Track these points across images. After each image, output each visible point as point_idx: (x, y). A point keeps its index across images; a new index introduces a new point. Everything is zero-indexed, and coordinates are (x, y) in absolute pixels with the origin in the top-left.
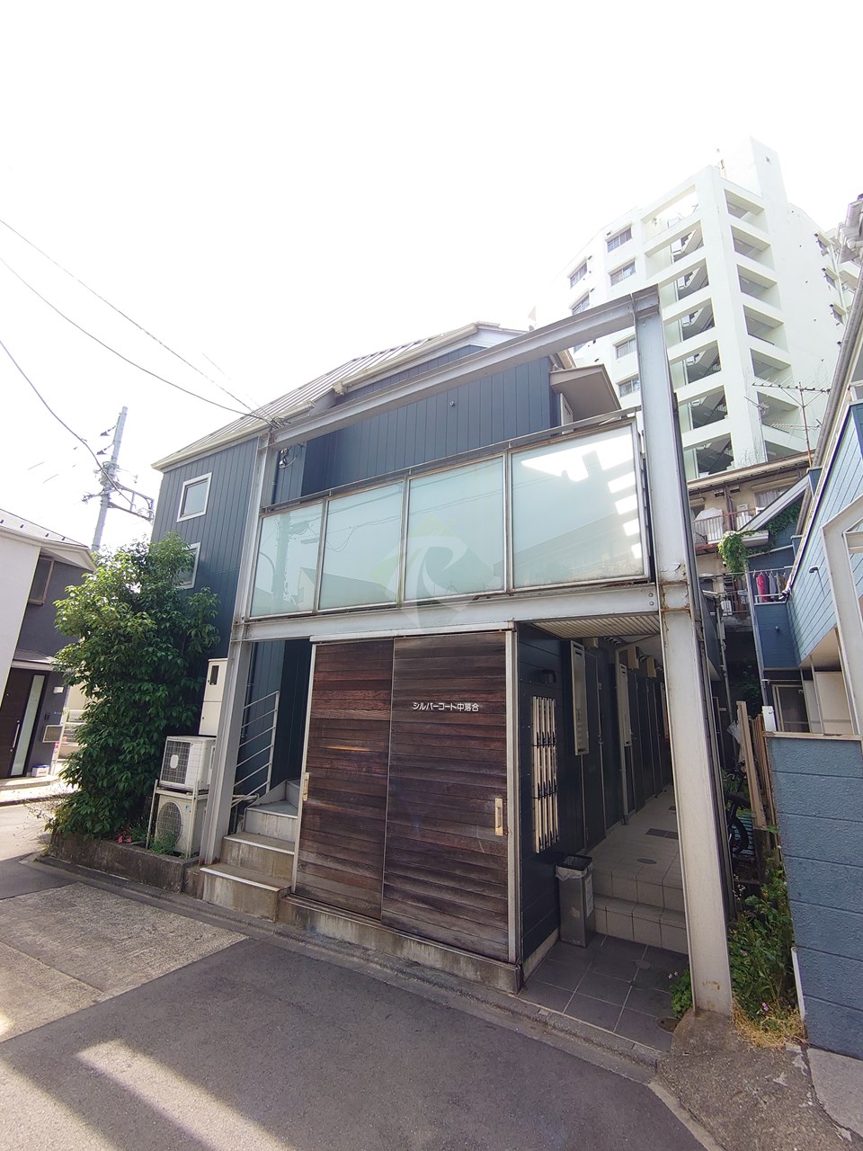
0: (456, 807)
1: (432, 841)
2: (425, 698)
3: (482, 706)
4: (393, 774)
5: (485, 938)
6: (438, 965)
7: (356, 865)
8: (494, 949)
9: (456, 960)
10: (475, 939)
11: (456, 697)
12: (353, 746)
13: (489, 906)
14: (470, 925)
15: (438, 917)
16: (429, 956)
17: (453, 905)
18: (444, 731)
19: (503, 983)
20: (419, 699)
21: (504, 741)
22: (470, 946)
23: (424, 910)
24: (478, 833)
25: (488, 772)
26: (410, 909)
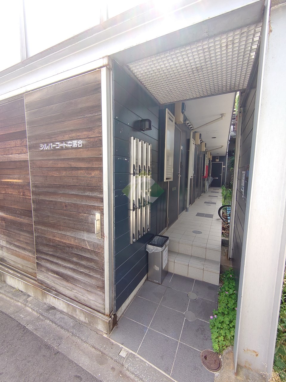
0: (71, 219)
1: (59, 239)
2: (47, 140)
3: (84, 142)
4: (34, 197)
5: (92, 299)
6: (65, 310)
7: (24, 249)
8: (96, 306)
9: (74, 309)
10: (86, 299)
11: (66, 137)
12: (14, 179)
13: (93, 282)
14: (82, 291)
15: (65, 283)
16: (60, 304)
17: (73, 278)
18: (60, 165)
19: (101, 327)
20: (43, 141)
21: (101, 169)
22: (83, 302)
23: (58, 278)
24: (85, 236)
25: (91, 194)
26: (50, 277)
